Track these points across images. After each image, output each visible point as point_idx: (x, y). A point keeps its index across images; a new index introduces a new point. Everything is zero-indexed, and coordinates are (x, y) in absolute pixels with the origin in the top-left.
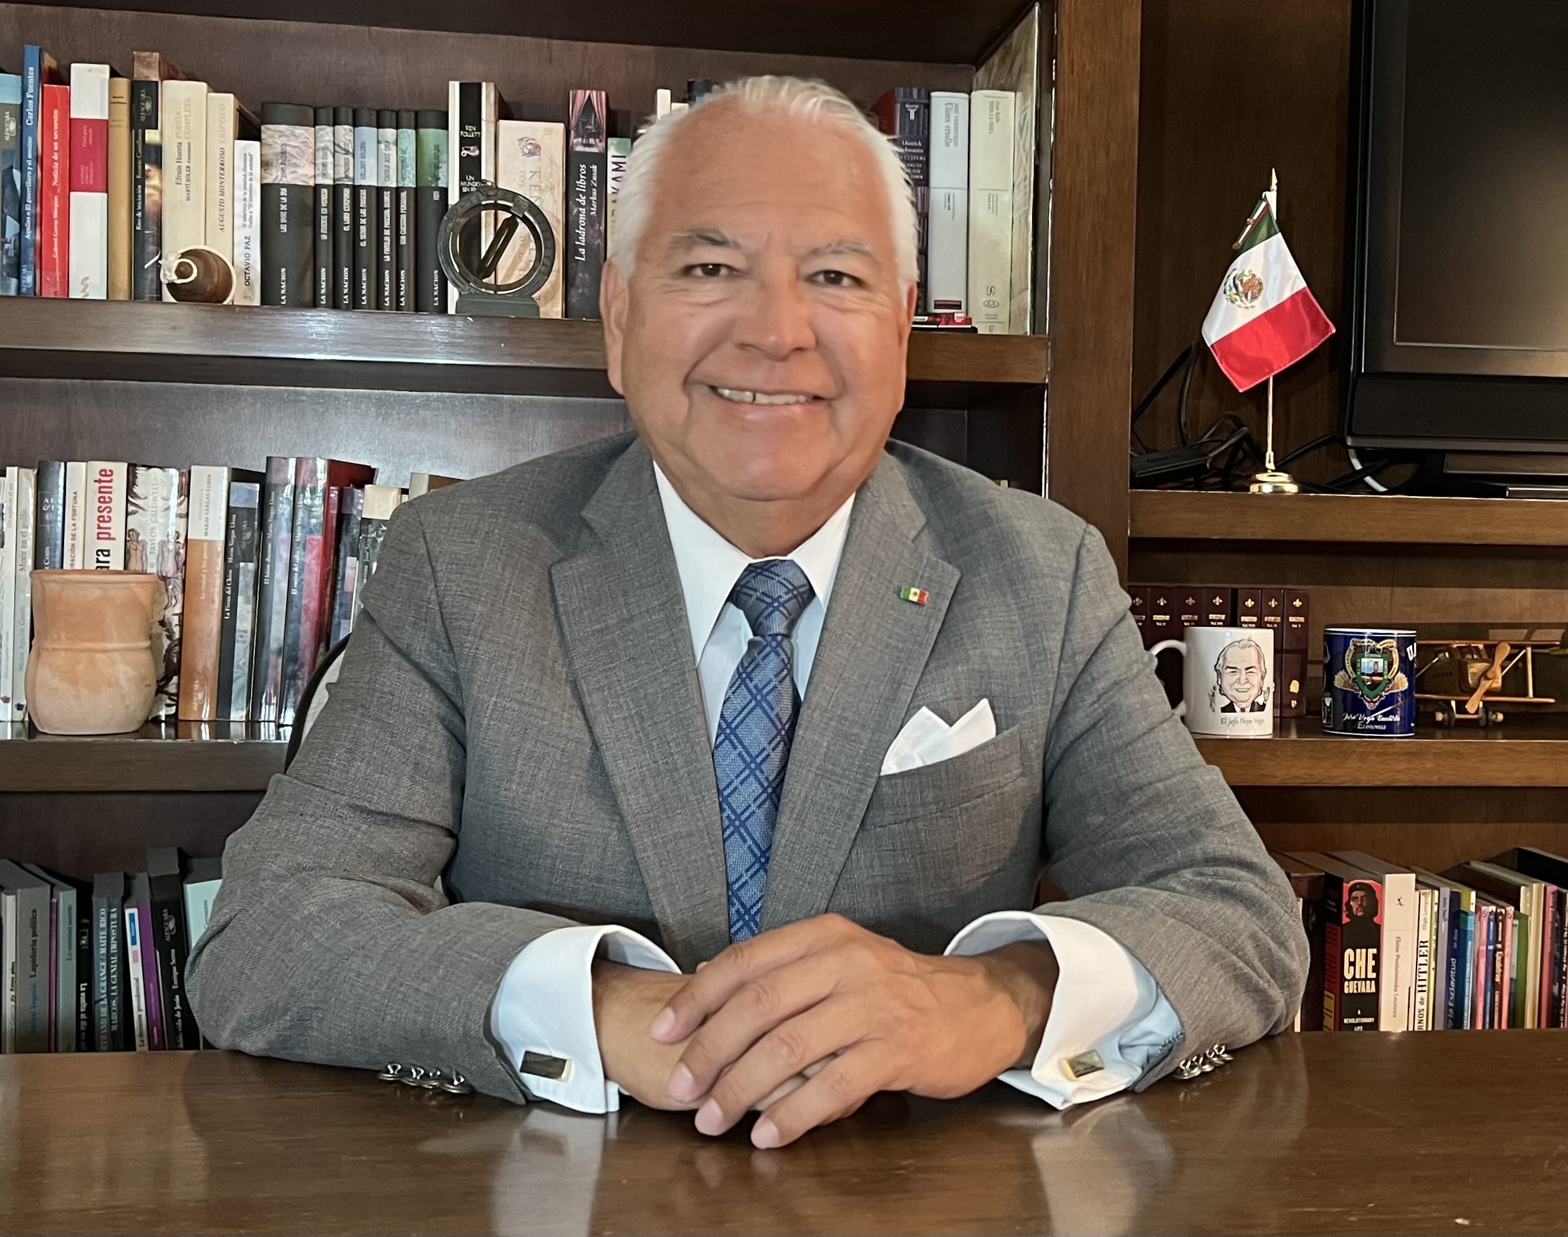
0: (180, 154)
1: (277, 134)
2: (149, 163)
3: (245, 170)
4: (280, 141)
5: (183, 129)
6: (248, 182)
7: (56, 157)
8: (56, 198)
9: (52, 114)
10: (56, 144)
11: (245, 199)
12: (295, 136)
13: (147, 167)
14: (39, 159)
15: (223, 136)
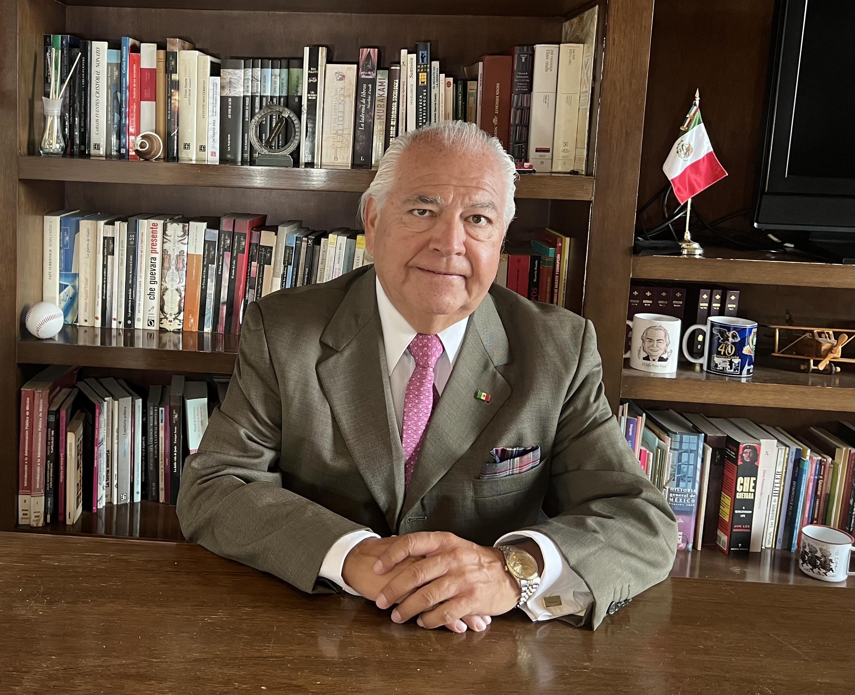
0: (186, 84)
1: (227, 73)
3: (213, 90)
4: (229, 76)
5: (188, 72)
6: (215, 96)
7: (134, 85)
8: (135, 104)
9: (133, 67)
10: (135, 80)
11: (213, 104)
12: (235, 74)
13: (172, 91)
14: (128, 87)
15: (205, 75)
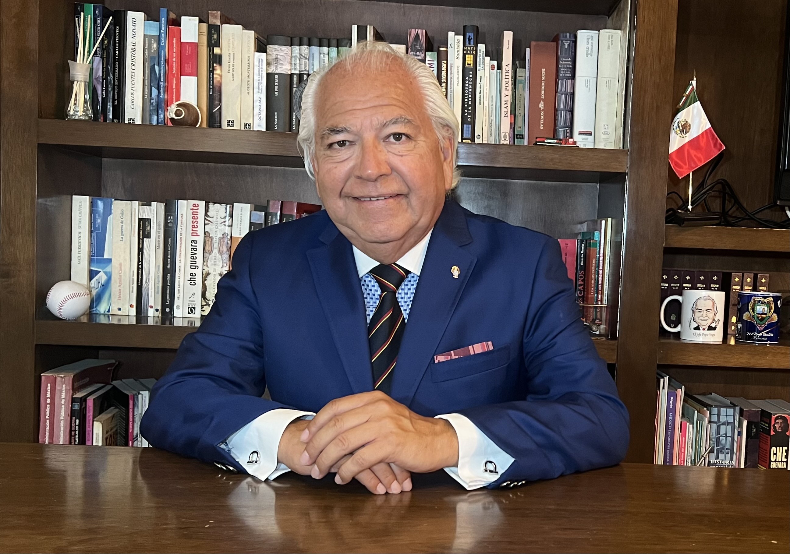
0: (230, 59)
1: (273, 50)
2: (216, 63)
3: (259, 66)
4: (275, 53)
5: (231, 47)
6: (261, 72)
7: (174, 60)
8: (174, 79)
9: (173, 40)
10: (174, 54)
11: (259, 80)
12: (282, 50)
13: (215, 65)
14: (167, 61)
15: (249, 51)
